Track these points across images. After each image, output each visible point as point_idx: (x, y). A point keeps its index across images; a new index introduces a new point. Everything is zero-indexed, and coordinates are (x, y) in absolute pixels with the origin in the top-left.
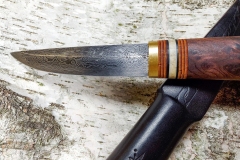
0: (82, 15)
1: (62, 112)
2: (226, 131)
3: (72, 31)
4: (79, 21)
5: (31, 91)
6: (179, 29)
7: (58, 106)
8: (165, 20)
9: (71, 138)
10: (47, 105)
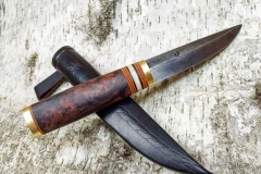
1: (114, 38)
2: (95, 139)
3: (172, 24)
4: (185, 26)
5: (121, 16)
6: (186, 108)
7: (117, 35)
8: (195, 94)
9: (102, 48)
10: (115, 28)
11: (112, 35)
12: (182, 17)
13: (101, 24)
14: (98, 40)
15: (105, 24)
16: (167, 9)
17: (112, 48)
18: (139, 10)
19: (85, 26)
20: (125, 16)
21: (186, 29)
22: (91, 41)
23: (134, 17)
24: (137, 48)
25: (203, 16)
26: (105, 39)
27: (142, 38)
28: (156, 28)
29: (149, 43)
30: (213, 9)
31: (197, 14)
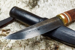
0: (65, 8)
1: (38, 8)
4: (63, 8)
5: (41, 1)
7: (39, 7)
9: (32, 10)
11: (37, 7)
12: (61, 5)
13: (34, 2)
14: (31, 7)
15: (35, 2)
17: (36, 11)
18: (47, 1)
19: (26, 2)
20: (42, 2)
22: (28, 7)
23: (46, 2)
24: (47, 11)
25: (68, 6)
26: (34, 7)
27: (49, 9)
29: (52, 10)
30: (70, 5)
31: (66, 5)
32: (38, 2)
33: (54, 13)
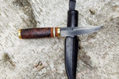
11: (38, 24)
12: (56, 6)
16: (50, 6)
18: (41, 11)
20: (38, 15)
21: (60, 9)
23: (41, 14)
24: (51, 22)
25: (62, 3)
27: (50, 18)
28: (51, 13)
29: (53, 18)
31: (60, 3)
32: (35, 19)
33: (56, 20)
